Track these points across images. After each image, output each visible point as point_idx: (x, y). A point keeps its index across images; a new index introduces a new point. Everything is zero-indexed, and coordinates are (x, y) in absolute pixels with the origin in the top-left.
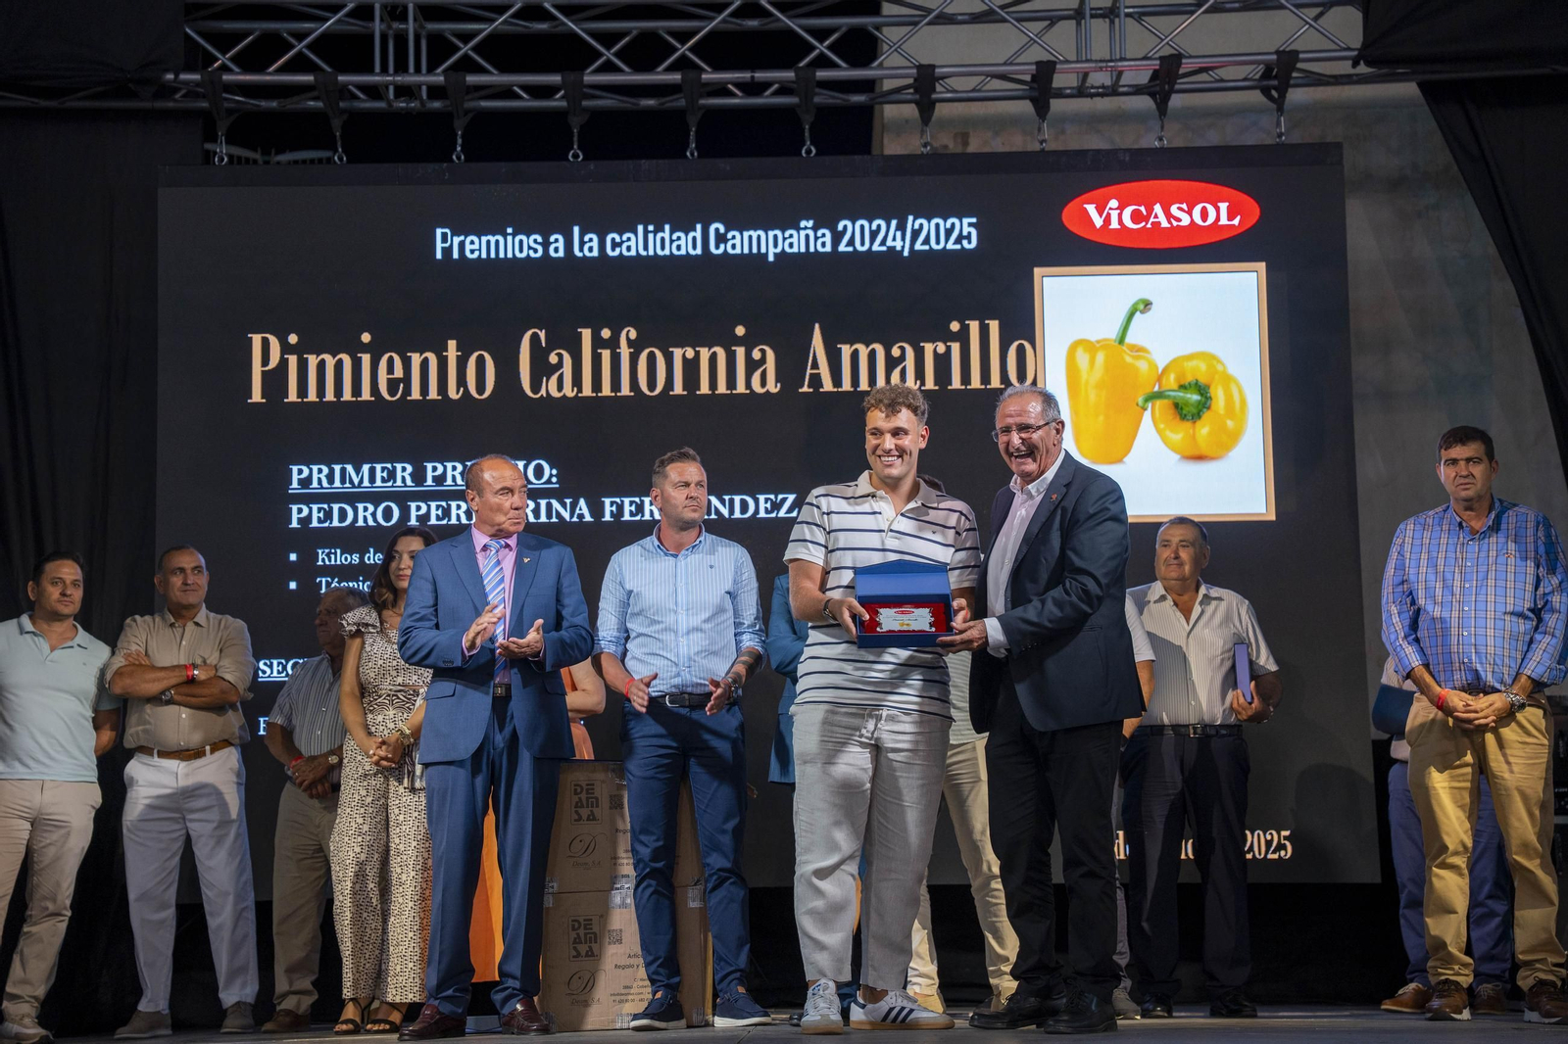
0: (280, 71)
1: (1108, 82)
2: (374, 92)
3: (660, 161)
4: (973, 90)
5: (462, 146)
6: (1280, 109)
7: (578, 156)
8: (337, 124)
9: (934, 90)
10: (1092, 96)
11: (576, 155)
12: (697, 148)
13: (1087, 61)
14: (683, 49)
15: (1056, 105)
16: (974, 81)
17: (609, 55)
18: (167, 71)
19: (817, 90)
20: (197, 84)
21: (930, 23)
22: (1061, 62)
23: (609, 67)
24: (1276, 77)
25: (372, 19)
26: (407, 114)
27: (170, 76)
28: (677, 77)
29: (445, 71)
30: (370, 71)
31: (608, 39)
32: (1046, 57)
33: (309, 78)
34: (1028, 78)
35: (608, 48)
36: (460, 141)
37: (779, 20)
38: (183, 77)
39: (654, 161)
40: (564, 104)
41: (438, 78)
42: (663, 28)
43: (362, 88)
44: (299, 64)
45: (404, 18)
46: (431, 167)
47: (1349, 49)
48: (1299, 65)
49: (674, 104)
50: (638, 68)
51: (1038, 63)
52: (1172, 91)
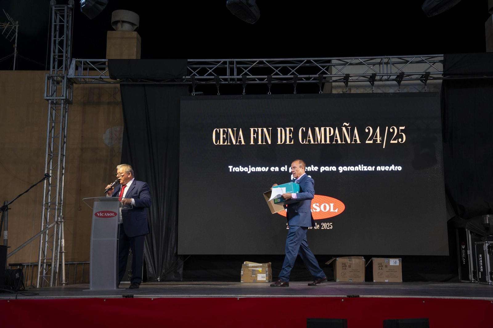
0: (207, 76)
1: (386, 78)
2: (225, 80)
3: (288, 95)
4: (357, 79)
5: (245, 91)
6: (425, 85)
7: (270, 93)
8: (218, 87)
9: (348, 80)
10: (383, 81)
11: (269, 93)
12: (296, 92)
13: (383, 73)
14: (293, 71)
15: (375, 83)
16: (357, 78)
17: (277, 71)
18: (184, 76)
19: (323, 79)
20: (189, 79)
21: (348, 65)
22: (377, 74)
23: (277, 74)
24: (424, 78)
25: (226, 64)
26: (232, 85)
27: (184, 77)
28: (292, 76)
29: (242, 75)
30: (226, 75)
31: (277, 68)
32: (374, 73)
33: (213, 77)
34: (369, 77)
35: (277, 70)
36: (244, 90)
37: (315, 64)
38: (187, 77)
39: (287, 95)
40: (267, 82)
41: (240, 77)
42: (288, 66)
43: (223, 79)
44: (211, 74)
45: (233, 64)
46: (238, 96)
47: (441, 72)
48: (430, 75)
49: (291, 82)
50: (284, 74)
51: (372, 74)
52: (402, 80)
